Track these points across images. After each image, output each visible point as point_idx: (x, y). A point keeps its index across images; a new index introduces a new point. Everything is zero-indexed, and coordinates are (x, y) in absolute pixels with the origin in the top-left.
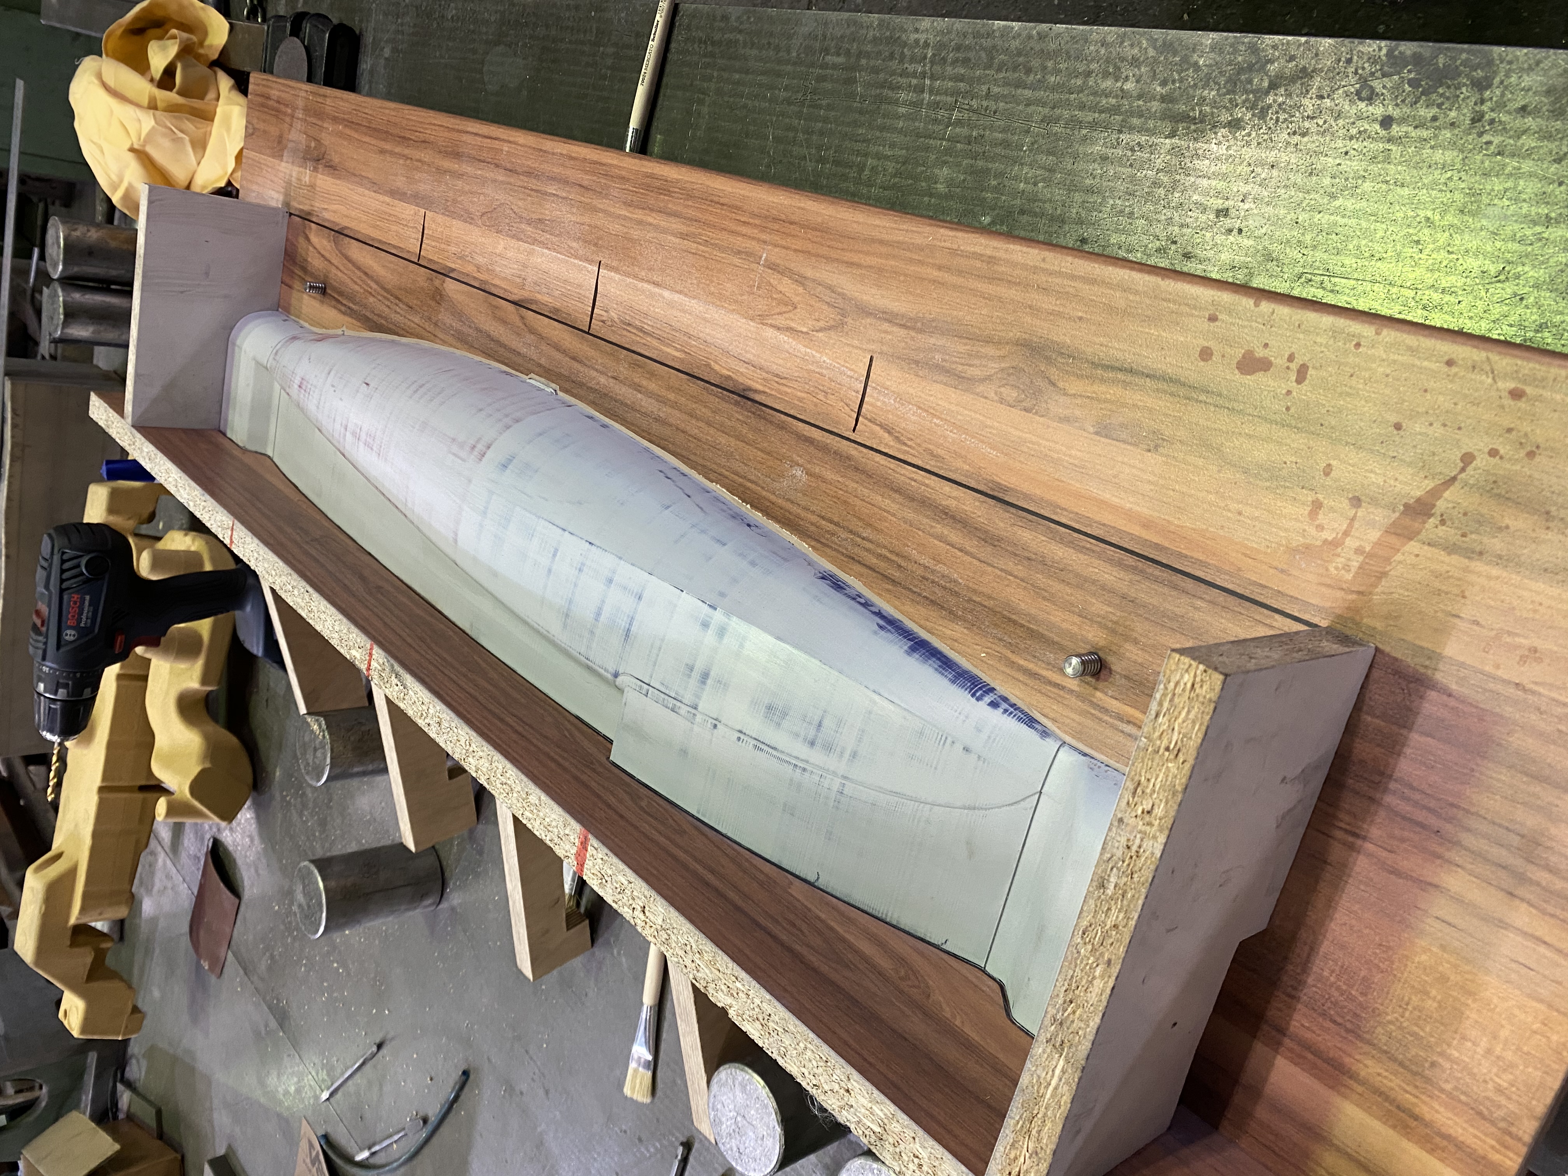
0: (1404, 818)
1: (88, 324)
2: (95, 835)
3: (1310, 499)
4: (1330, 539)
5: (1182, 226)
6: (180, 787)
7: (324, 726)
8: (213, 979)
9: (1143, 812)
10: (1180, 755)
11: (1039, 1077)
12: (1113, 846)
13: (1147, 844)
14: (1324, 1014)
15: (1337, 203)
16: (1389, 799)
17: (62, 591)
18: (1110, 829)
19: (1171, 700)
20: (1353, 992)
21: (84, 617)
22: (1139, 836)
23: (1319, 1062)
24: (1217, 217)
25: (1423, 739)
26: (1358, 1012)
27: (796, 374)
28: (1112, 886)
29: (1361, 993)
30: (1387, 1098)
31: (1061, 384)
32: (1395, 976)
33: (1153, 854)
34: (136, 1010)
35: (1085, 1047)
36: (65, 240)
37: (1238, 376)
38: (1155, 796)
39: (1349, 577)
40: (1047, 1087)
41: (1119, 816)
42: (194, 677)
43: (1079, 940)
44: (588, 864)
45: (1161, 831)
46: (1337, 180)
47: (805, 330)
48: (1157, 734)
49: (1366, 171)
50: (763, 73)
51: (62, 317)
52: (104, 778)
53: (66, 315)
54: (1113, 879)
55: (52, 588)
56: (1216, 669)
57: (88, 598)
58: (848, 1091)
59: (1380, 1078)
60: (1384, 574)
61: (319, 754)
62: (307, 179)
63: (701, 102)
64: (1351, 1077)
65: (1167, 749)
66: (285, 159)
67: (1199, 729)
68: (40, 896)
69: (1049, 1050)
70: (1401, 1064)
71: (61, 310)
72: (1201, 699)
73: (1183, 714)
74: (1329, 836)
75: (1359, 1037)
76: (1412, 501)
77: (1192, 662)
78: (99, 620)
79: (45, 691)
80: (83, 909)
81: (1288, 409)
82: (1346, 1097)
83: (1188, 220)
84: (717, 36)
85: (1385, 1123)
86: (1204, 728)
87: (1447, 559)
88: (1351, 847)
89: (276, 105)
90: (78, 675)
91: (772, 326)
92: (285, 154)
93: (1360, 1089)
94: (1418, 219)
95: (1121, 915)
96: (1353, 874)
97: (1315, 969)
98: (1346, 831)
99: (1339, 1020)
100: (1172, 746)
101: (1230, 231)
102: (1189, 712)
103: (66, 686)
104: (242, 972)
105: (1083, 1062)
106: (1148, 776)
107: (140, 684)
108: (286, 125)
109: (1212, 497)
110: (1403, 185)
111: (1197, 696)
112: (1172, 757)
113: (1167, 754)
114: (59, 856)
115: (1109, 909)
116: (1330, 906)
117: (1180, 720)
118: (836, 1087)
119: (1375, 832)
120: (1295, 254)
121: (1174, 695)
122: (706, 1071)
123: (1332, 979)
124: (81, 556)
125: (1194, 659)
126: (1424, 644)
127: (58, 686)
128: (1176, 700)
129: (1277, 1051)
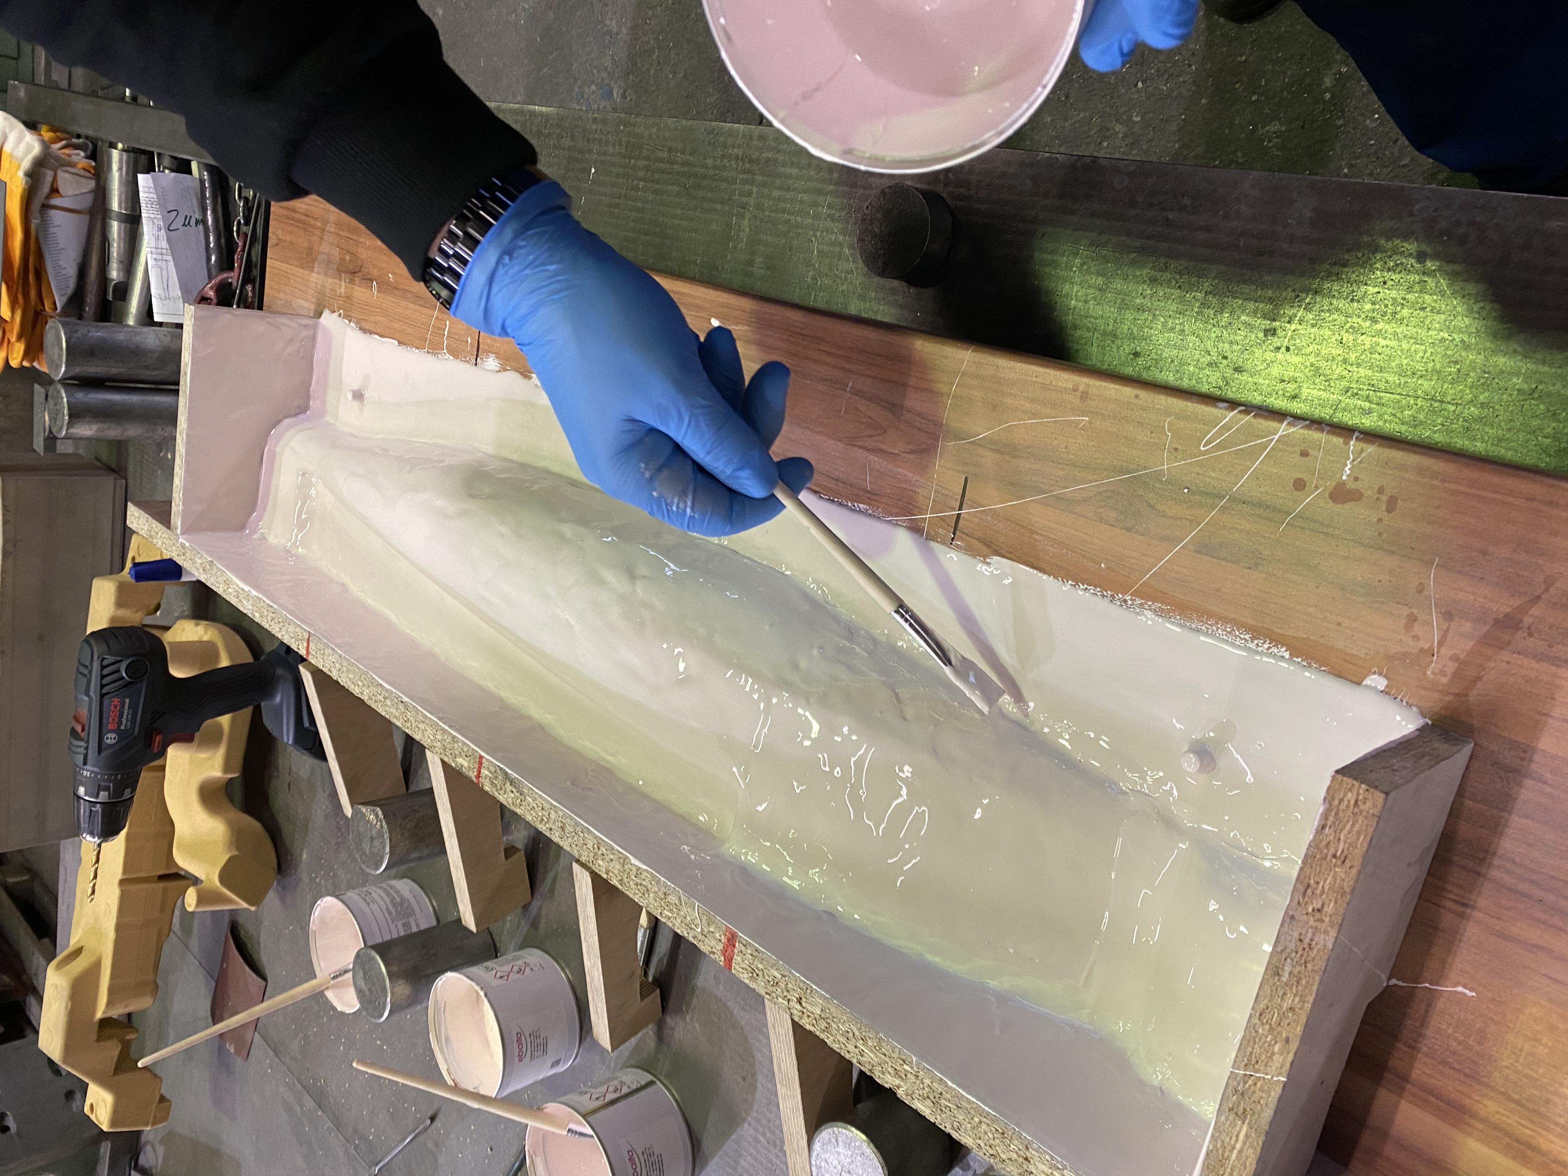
0: (1510, 890)
1: (91, 423)
2: (118, 928)
3: (1405, 613)
4: (1426, 648)
5: (1231, 343)
6: (207, 876)
7: (381, 816)
8: (239, 1061)
9: (1313, 910)
10: (1347, 861)
11: (1223, 1142)
12: (1286, 940)
13: (1320, 938)
14: (1443, 1062)
15: (1379, 326)
16: (1494, 873)
17: (102, 696)
18: (1282, 925)
19: (1337, 814)
20: (1471, 1043)
21: (124, 721)
22: (1310, 930)
23: (1441, 1104)
24: (1265, 336)
25: (1524, 821)
26: (1476, 1059)
27: (888, 491)
28: (1287, 975)
29: (1478, 1043)
30: (1507, 1134)
31: (1159, 507)
32: (1508, 1026)
33: (1325, 946)
34: (163, 1099)
35: (1268, 1114)
36: (67, 342)
37: (1331, 504)
38: (1324, 896)
39: (1444, 680)
40: (1231, 1151)
41: (1291, 913)
42: (216, 766)
43: (1257, 1021)
44: (737, 958)
45: (1332, 927)
46: (1377, 307)
47: (895, 451)
48: (1324, 843)
49: (1404, 299)
50: (805, 191)
51: (67, 418)
52: (125, 871)
53: (71, 416)
54: (1287, 968)
55: (92, 694)
56: (1376, 787)
57: (127, 701)
58: (1026, 1159)
59: (1499, 1116)
60: (1479, 678)
61: (376, 843)
62: (343, 290)
63: (741, 216)
64: (1472, 1117)
65: (1334, 856)
66: (316, 270)
67: (1364, 839)
68: (65, 992)
69: (1231, 1118)
70: (1517, 1103)
71: (66, 412)
72: (1364, 814)
73: (1349, 826)
74: (1438, 906)
75: (1480, 1082)
76: (1502, 615)
77: (1355, 782)
78: (138, 720)
79: (86, 795)
80: (109, 1003)
81: (1380, 534)
82: (1469, 1134)
83: (1238, 338)
84: (755, 156)
85: (1505, 1155)
86: (1368, 838)
87: (1536, 666)
88: (1461, 915)
89: (304, 218)
90: (119, 777)
91: (861, 447)
92: (316, 265)
93: (1480, 1126)
94: (1455, 343)
95: (1297, 999)
96: (1465, 939)
97: (1432, 1023)
98: (1455, 901)
99: (1458, 1067)
100: (1338, 854)
101: (1278, 349)
102: (1353, 825)
103: (107, 789)
104: (271, 1053)
105: (1266, 1128)
106: (1317, 879)
107: (160, 774)
108: (315, 238)
109: (1311, 610)
110: (1438, 313)
111: (1361, 811)
112: (1339, 863)
113: (1334, 860)
114: (78, 951)
115: (1284, 994)
116: (1444, 967)
117: (1345, 831)
118: (1014, 1156)
119: (1482, 902)
120: (1339, 370)
121: (1338, 811)
122: (807, 1132)
123: (1450, 1031)
124: (121, 661)
125: (1355, 779)
126: (1518, 739)
127: (99, 789)
128: (1341, 814)
129: (1400, 1096)
